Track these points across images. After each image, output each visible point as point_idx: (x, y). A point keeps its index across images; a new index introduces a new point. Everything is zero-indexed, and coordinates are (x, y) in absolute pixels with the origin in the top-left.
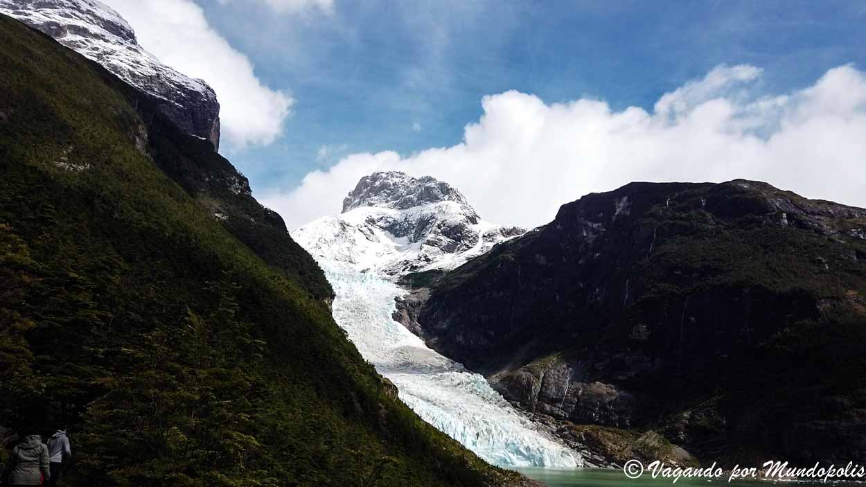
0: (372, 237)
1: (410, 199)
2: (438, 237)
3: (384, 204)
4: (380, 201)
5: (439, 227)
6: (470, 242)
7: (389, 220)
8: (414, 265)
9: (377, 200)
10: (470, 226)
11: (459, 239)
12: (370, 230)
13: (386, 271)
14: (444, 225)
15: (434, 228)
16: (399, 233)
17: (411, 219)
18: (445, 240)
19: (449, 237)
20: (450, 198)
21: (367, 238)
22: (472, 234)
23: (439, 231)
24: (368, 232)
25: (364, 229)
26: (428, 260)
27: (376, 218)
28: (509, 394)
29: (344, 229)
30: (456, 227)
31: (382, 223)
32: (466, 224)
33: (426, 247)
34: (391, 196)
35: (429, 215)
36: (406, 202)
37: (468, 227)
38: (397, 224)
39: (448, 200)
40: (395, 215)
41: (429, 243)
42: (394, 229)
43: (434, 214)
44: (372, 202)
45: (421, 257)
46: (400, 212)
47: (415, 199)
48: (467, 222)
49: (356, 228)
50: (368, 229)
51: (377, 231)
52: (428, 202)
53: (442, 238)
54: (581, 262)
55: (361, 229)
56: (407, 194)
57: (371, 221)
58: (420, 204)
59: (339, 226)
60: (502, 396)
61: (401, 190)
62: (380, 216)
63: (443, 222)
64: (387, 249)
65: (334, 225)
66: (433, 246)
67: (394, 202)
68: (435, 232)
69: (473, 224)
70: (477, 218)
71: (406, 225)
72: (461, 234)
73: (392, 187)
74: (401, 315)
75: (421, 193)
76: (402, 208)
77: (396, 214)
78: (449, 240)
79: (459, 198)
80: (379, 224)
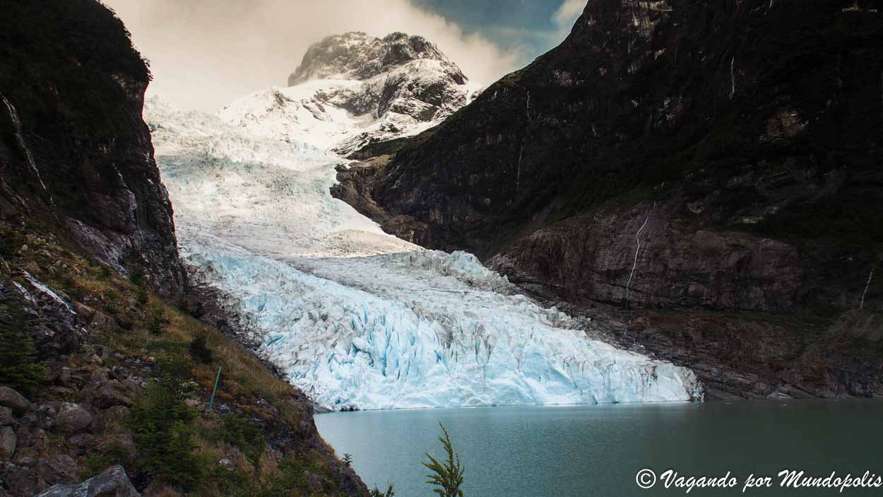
0: (322, 115)
1: (373, 65)
2: (408, 101)
3: (339, 75)
4: (334, 71)
5: (410, 88)
6: (454, 105)
7: (345, 93)
8: (375, 138)
9: (329, 70)
10: (453, 86)
11: (438, 103)
12: (319, 106)
13: (336, 150)
14: (417, 85)
15: (403, 90)
16: (359, 111)
17: (374, 89)
18: (419, 106)
19: (424, 101)
20: (426, 56)
21: (315, 116)
22: (456, 94)
23: (411, 93)
24: (317, 109)
25: (311, 105)
26: (394, 130)
27: (328, 92)
28: (520, 274)
29: (281, 102)
30: (433, 86)
31: (337, 99)
32: (448, 82)
33: (391, 114)
34: (348, 65)
35: (398, 77)
36: (367, 70)
37: (451, 85)
38: (356, 99)
39: (424, 57)
40: (353, 87)
41: (396, 109)
42: (354, 106)
43: (404, 74)
44: (324, 73)
45: (384, 127)
46: (360, 83)
47: (380, 64)
48: (449, 80)
49: (300, 104)
50: (317, 104)
51: (329, 108)
52: (397, 65)
53: (414, 102)
54: (632, 69)
55: (307, 105)
56: (369, 59)
57: (322, 97)
58: (386, 70)
59: (272, 99)
60: (506, 277)
61: (362, 55)
62: (334, 90)
63: (415, 81)
64: (342, 128)
65: (267, 97)
66: (402, 113)
67: (353, 71)
68: (405, 95)
69: (458, 84)
70: (464, 79)
71: (368, 98)
72: (441, 95)
73: (349, 53)
74: (344, 189)
75: (388, 54)
76: (363, 78)
77: (355, 86)
78: (424, 104)
79: (438, 55)
80: (333, 100)
